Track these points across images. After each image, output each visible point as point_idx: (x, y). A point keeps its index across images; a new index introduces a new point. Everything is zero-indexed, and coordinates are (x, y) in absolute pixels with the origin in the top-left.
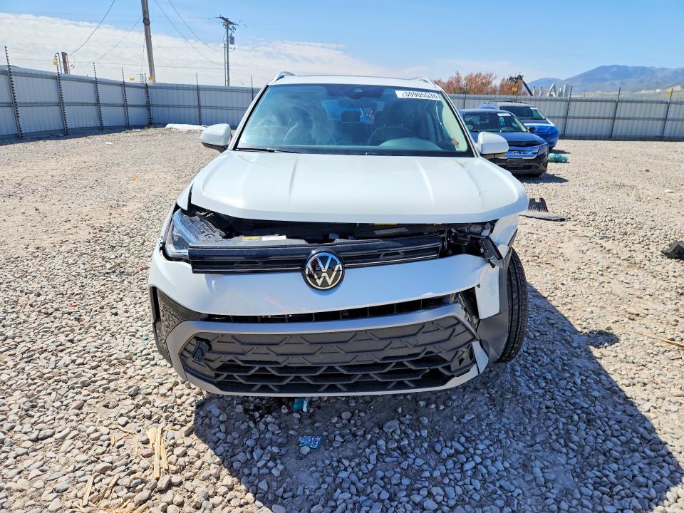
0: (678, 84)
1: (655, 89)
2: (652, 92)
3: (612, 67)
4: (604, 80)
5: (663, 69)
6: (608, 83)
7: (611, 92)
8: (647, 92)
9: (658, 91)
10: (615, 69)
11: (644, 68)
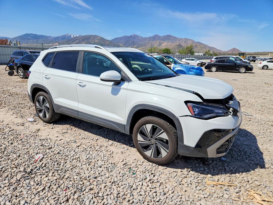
0: (57, 42)
1: (50, 44)
2: (49, 45)
3: (31, 34)
4: (29, 39)
5: (50, 37)
6: (31, 41)
7: (33, 44)
8: (47, 45)
9: (51, 44)
10: (32, 35)
11: (43, 36)
